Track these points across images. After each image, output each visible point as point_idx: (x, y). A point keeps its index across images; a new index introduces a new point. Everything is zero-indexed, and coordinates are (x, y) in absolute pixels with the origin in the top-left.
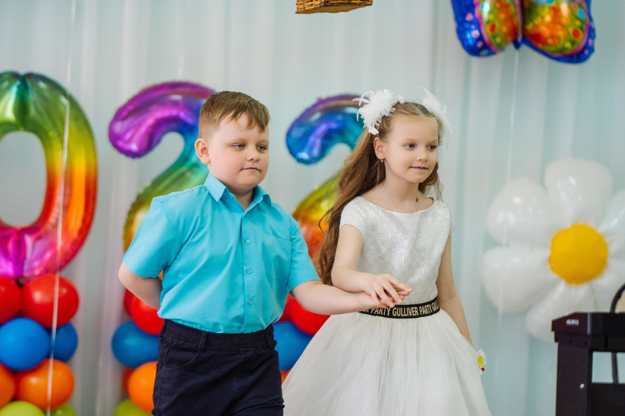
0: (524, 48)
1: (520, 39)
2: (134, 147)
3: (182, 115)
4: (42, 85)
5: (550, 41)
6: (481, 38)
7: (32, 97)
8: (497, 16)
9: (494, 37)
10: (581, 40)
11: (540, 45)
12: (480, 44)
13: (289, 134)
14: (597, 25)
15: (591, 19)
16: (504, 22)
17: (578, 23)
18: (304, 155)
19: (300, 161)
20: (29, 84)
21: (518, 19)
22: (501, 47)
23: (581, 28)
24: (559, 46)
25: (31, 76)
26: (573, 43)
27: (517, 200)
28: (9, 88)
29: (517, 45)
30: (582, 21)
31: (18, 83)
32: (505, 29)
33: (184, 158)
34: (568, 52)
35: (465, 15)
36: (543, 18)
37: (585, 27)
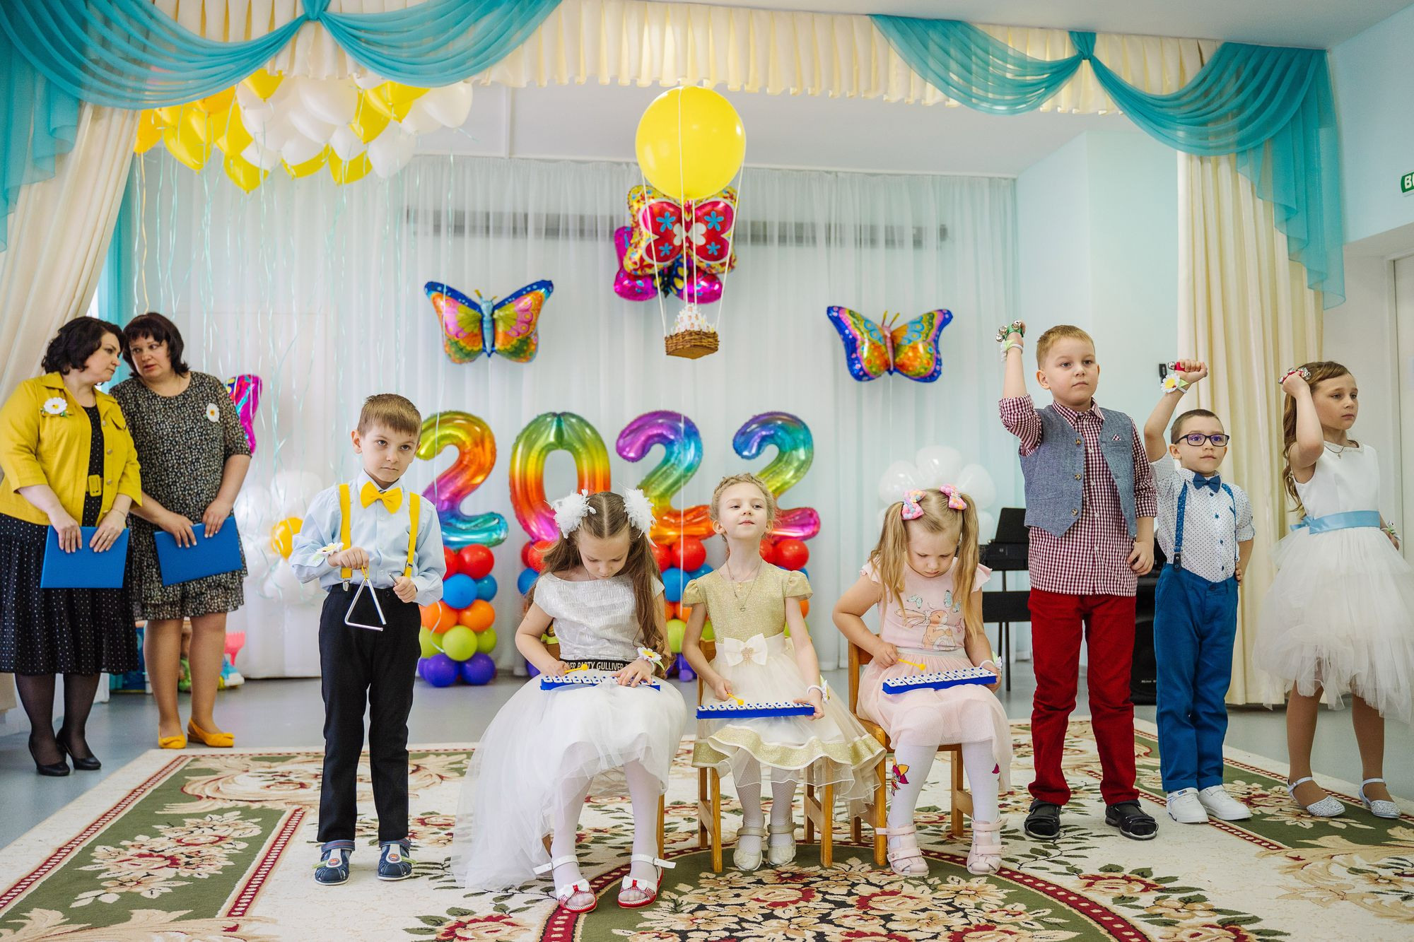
0: (895, 374)
1: (892, 369)
2: (632, 455)
3: (665, 433)
4: (574, 420)
5: (910, 369)
6: (861, 369)
7: (564, 427)
8: (872, 354)
9: (871, 368)
10: (931, 367)
11: (905, 372)
12: (861, 373)
13: (734, 441)
14: (943, 356)
15: (938, 352)
16: (877, 357)
17: (929, 356)
18: (746, 453)
19: (744, 457)
20: (562, 419)
21: (890, 355)
22: (877, 375)
23: (930, 358)
24: (917, 372)
25: (564, 414)
26: (926, 369)
27: (902, 476)
28: (552, 421)
29: (891, 373)
30: (931, 354)
31: (556, 419)
32: (878, 362)
33: (666, 461)
34: (923, 375)
35: (851, 354)
36: (906, 354)
37: (933, 358)
